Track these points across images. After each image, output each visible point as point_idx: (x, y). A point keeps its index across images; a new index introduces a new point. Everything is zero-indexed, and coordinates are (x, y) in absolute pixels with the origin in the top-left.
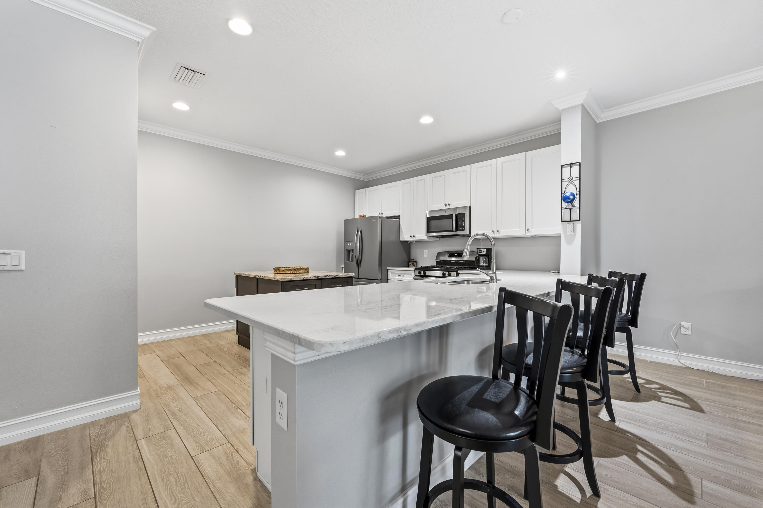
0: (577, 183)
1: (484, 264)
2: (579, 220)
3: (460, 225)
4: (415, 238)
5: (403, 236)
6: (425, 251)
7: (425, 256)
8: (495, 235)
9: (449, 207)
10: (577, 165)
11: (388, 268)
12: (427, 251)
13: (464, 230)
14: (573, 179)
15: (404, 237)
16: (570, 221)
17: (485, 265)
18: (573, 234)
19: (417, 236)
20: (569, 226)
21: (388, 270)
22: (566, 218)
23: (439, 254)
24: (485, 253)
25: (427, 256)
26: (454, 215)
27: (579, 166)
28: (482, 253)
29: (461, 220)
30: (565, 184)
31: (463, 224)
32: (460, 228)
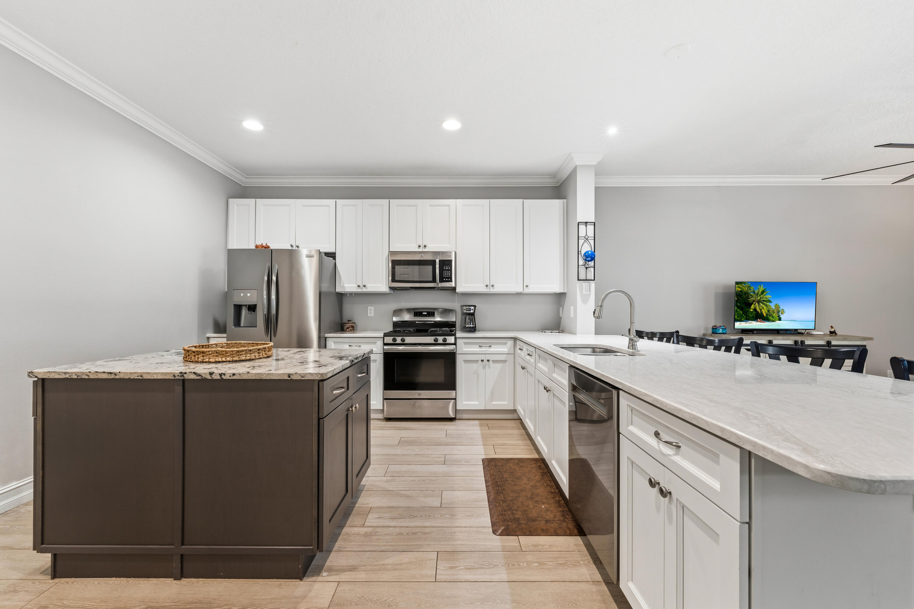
0: (592, 242)
1: (471, 324)
2: (593, 279)
3: (445, 275)
4: (367, 289)
5: (342, 285)
6: (369, 308)
7: (369, 315)
8: (489, 290)
9: (424, 250)
10: (591, 225)
11: (327, 335)
12: (373, 308)
13: (451, 281)
14: (589, 238)
15: (344, 287)
16: (586, 280)
17: (472, 326)
18: (589, 293)
19: (370, 285)
20: (584, 284)
21: (326, 338)
22: (582, 276)
23: (397, 312)
24: (472, 311)
25: (372, 315)
26: (437, 261)
27: (593, 226)
28: (470, 312)
29: (446, 268)
30: (581, 242)
31: (448, 274)
32: (445, 279)
